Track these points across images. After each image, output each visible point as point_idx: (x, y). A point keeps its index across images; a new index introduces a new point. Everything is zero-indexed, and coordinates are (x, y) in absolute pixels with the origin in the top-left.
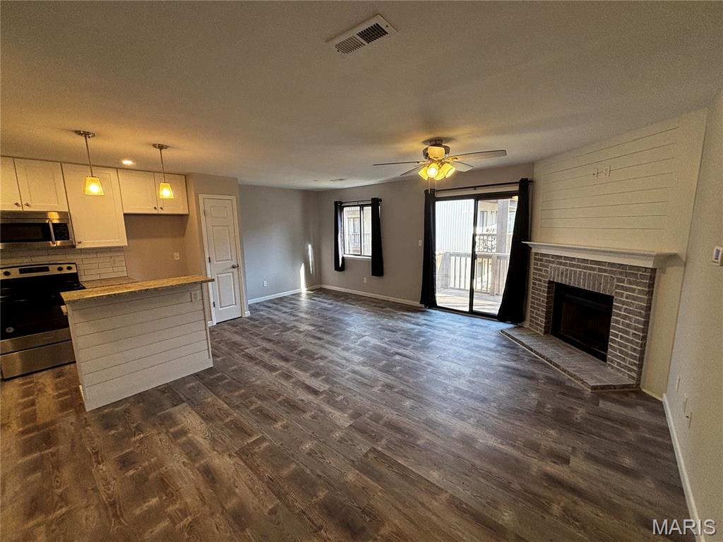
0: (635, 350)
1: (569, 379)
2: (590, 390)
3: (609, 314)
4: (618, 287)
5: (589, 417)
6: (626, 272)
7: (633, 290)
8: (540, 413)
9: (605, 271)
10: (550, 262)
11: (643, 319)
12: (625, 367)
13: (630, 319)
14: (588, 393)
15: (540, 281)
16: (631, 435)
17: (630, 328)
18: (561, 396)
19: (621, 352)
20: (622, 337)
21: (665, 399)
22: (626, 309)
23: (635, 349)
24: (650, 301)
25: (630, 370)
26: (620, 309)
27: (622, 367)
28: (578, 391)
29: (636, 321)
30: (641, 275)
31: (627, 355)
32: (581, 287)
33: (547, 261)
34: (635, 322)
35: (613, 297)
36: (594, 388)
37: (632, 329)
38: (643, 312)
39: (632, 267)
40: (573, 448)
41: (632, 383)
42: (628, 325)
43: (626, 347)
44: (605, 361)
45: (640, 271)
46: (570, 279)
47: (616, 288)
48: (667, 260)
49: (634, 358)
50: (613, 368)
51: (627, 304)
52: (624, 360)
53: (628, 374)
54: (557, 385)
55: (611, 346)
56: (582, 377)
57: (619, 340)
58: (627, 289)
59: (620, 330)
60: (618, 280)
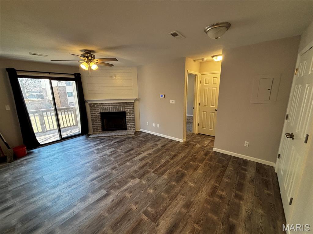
3: (125, 116)
4: (126, 109)
9: (122, 105)
10: (99, 106)
11: (133, 115)
12: (132, 128)
15: (96, 114)
19: (130, 125)
21: (141, 130)
23: (133, 122)
24: (134, 110)
26: (128, 114)
30: (131, 104)
31: (132, 124)
32: (115, 111)
33: (97, 106)
35: (125, 111)
38: (133, 113)
39: (129, 103)
42: (131, 117)
43: (131, 123)
44: (127, 129)
46: (110, 110)
48: (136, 100)
50: (129, 130)
51: (129, 112)
52: (131, 126)
57: (129, 122)
58: (129, 109)
59: (129, 119)
60: (126, 107)
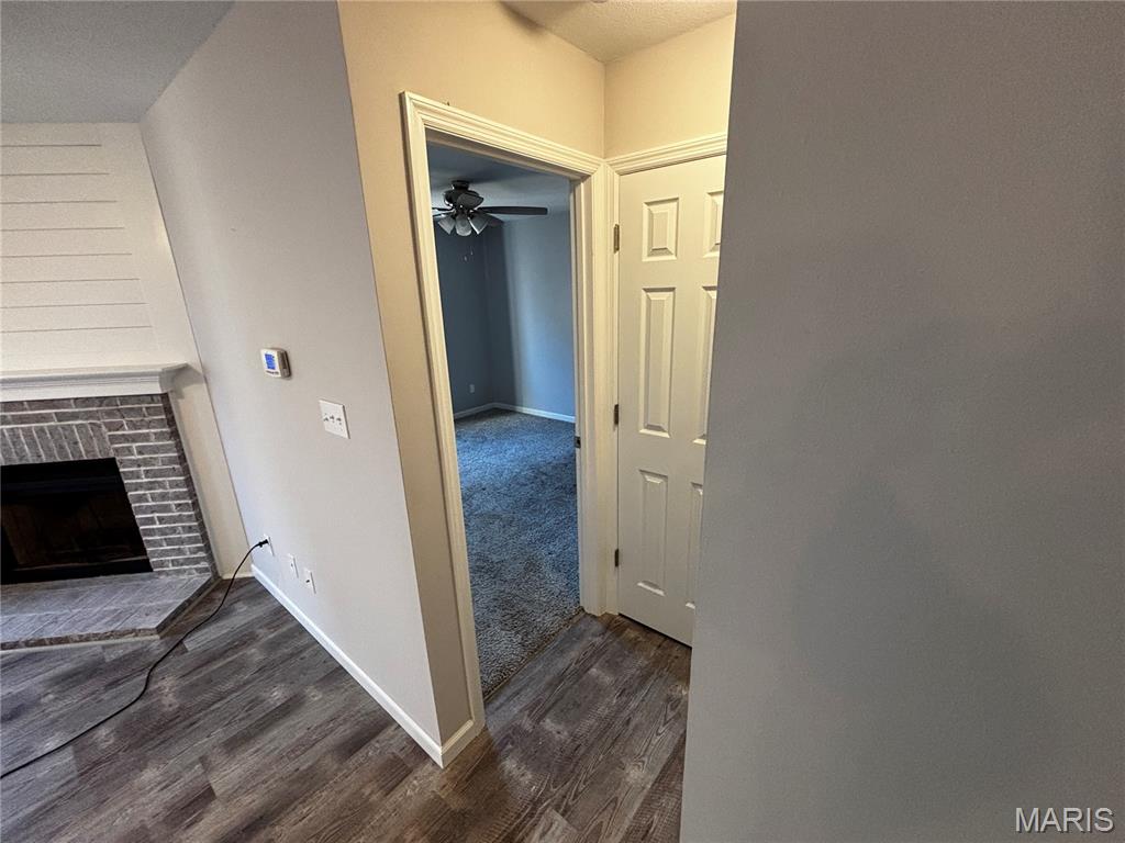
0: (190, 529)
1: (104, 647)
2: (157, 637)
3: (121, 490)
4: (113, 439)
5: (186, 683)
6: (119, 410)
7: (146, 437)
8: (97, 763)
9: (74, 416)
11: (182, 478)
12: (188, 561)
13: (161, 485)
14: (154, 645)
16: (254, 654)
17: (168, 499)
18: (113, 692)
19: (170, 542)
20: (161, 520)
21: (256, 571)
22: (147, 472)
23: (190, 527)
24: (179, 447)
25: (197, 561)
26: (134, 475)
27: (182, 565)
28: (136, 655)
29: (171, 483)
30: (147, 408)
31: (182, 542)
34: (171, 488)
35: (114, 459)
36: (159, 629)
37: (173, 500)
38: (176, 466)
39: (125, 399)
40: (203, 760)
41: (207, 578)
42: (164, 497)
43: (174, 530)
44: (152, 571)
45: (143, 402)
47: (112, 443)
48: (178, 376)
49: (195, 540)
50: (167, 574)
51: (146, 462)
52: (180, 552)
53: (196, 569)
54: (90, 677)
55: (148, 541)
56: (129, 625)
57: (158, 526)
58: (134, 439)
59: (152, 510)
60: (110, 427)
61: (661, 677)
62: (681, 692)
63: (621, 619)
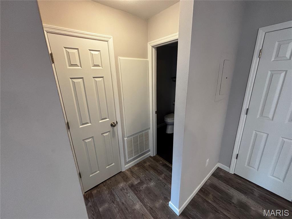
61: (114, 189)
62: (121, 186)
63: (87, 193)
